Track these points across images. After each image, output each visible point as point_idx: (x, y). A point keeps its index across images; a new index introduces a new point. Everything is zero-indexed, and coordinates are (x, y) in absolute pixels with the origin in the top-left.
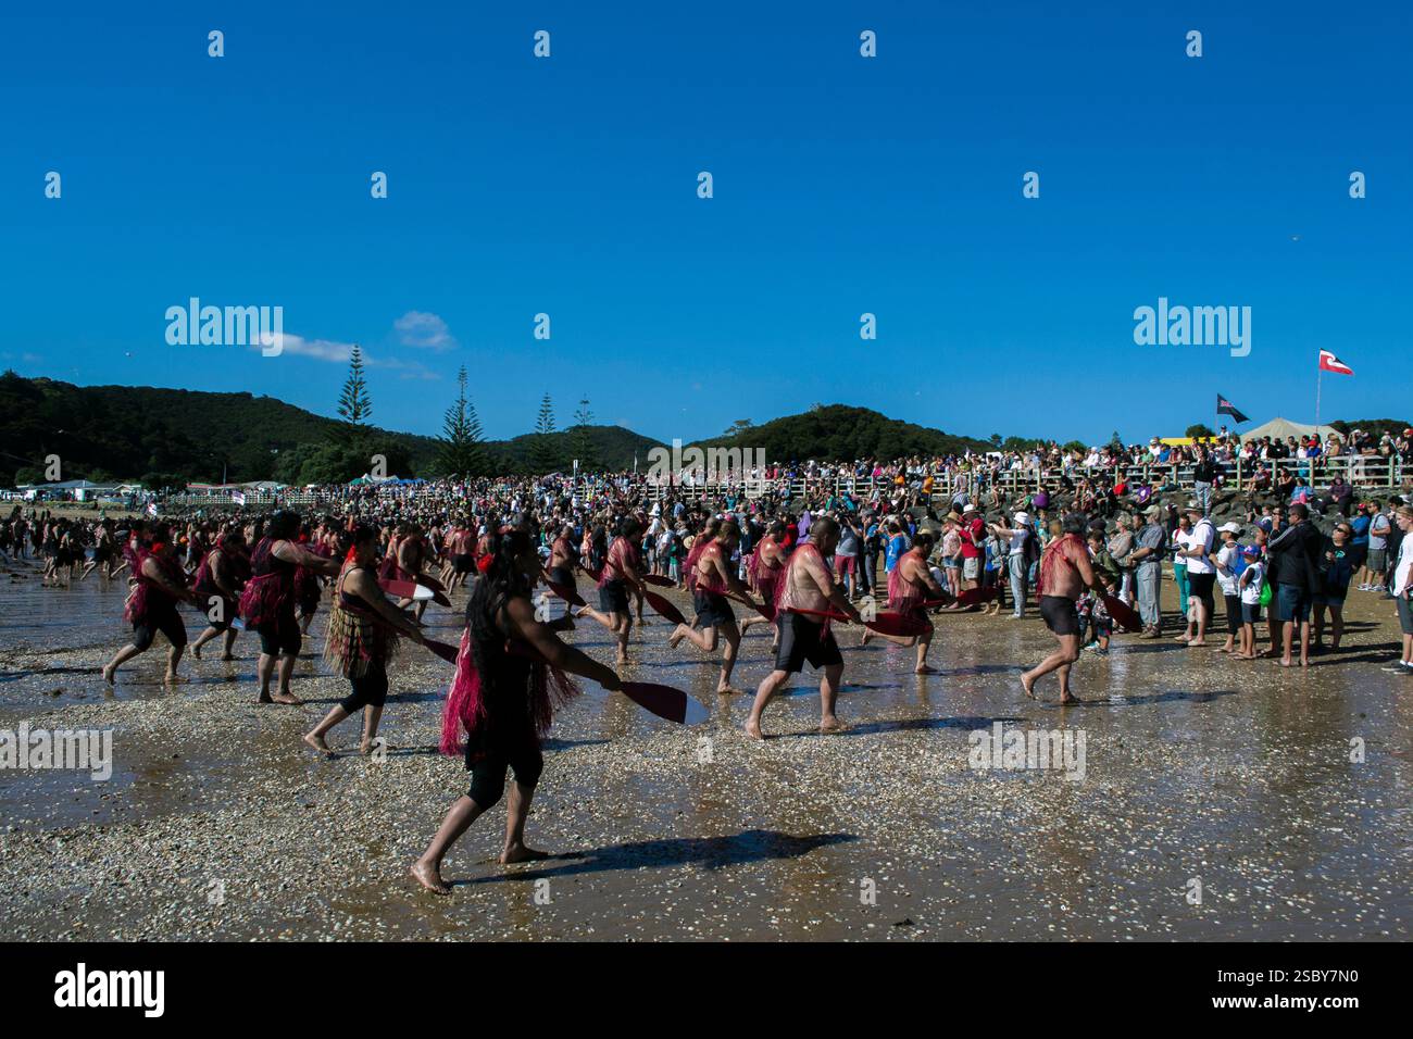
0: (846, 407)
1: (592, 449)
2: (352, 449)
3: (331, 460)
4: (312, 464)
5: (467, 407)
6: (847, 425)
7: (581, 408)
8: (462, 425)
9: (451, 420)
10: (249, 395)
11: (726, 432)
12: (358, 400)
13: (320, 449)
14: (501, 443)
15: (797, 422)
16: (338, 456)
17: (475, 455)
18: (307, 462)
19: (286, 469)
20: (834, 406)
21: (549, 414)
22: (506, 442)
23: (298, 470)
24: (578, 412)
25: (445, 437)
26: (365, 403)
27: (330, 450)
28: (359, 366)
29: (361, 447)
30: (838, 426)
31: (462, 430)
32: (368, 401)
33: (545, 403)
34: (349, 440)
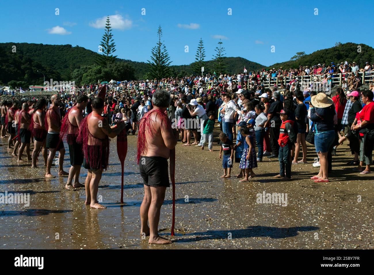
1: (224, 66)
2: (106, 67)
3: (96, 73)
4: (87, 76)
5: (162, 47)
7: (219, 46)
8: (160, 55)
9: (155, 53)
10: (70, 46)
11: (292, 58)
12: (110, 44)
13: (91, 68)
14: (185, 66)
15: (328, 52)
16: (99, 71)
17: (166, 70)
18: (85, 75)
20: (348, 44)
21: (202, 49)
22: (187, 66)
24: (217, 48)
25: (152, 62)
26: (113, 45)
27: (95, 68)
28: (109, 27)
29: (111, 67)
30: (349, 53)
31: (160, 57)
32: (114, 44)
33: (200, 44)
34: (105, 64)
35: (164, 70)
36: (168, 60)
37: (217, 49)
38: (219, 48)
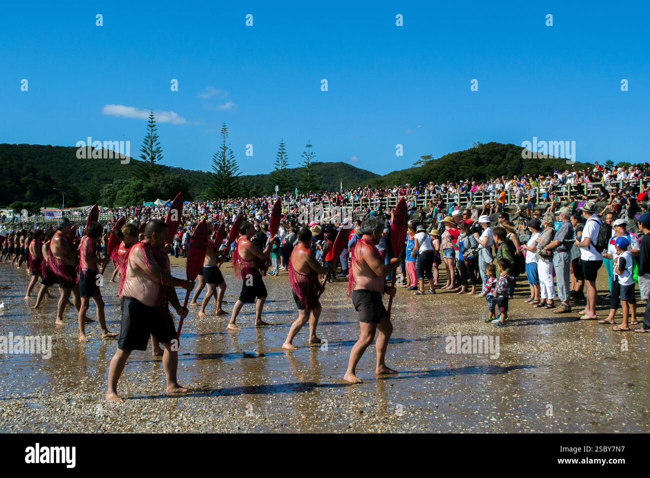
0: (498, 145)
1: (315, 178)
2: (150, 182)
3: (136, 190)
4: (123, 193)
5: (227, 152)
6: (499, 157)
7: (307, 150)
8: (224, 164)
9: (218, 161)
11: (415, 164)
12: (154, 149)
13: (128, 183)
14: (263, 176)
15: (462, 156)
16: (140, 188)
17: (234, 185)
18: (119, 192)
19: (106, 197)
20: (489, 144)
21: (284, 155)
22: (266, 175)
23: (114, 197)
24: (304, 153)
25: (213, 171)
26: (158, 150)
27: (134, 183)
28: (154, 126)
29: (156, 180)
30: (492, 157)
31: (225, 167)
32: (161, 149)
33: (281, 148)
34: (148, 176)
35: (231, 184)
36: (236, 169)
37: (304, 155)
38: (307, 153)
